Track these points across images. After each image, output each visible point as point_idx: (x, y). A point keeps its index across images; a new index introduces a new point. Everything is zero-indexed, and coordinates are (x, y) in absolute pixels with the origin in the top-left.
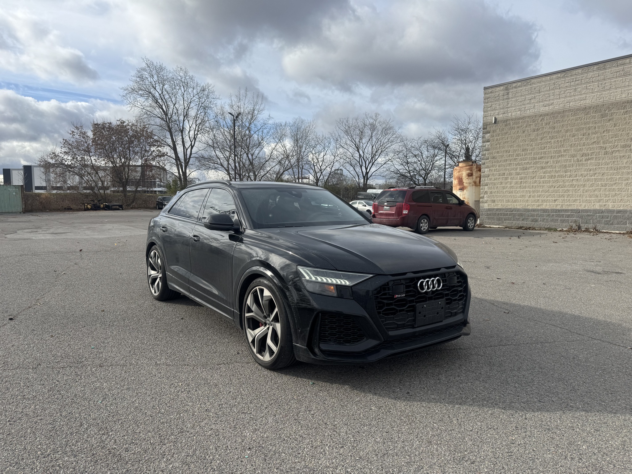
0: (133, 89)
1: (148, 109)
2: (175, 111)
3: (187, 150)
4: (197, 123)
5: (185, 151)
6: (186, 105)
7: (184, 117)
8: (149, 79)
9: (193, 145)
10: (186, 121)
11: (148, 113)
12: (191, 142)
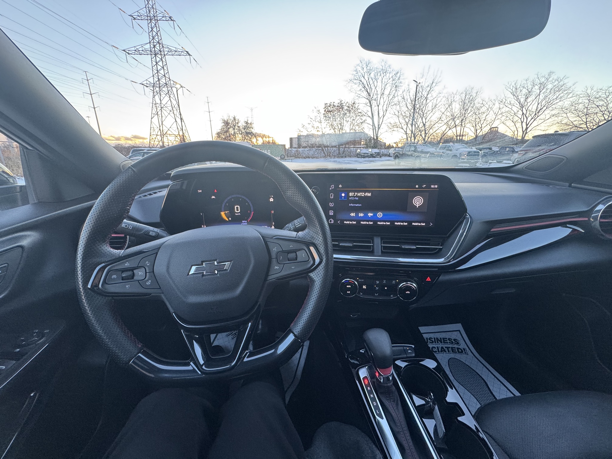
0: (350, 80)
1: (359, 93)
2: (376, 92)
3: (380, 118)
4: (389, 99)
5: (379, 119)
6: (383, 87)
7: (381, 95)
8: (361, 72)
9: (384, 115)
10: (382, 99)
11: (359, 96)
12: (384, 113)
